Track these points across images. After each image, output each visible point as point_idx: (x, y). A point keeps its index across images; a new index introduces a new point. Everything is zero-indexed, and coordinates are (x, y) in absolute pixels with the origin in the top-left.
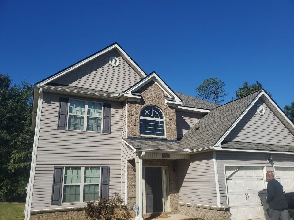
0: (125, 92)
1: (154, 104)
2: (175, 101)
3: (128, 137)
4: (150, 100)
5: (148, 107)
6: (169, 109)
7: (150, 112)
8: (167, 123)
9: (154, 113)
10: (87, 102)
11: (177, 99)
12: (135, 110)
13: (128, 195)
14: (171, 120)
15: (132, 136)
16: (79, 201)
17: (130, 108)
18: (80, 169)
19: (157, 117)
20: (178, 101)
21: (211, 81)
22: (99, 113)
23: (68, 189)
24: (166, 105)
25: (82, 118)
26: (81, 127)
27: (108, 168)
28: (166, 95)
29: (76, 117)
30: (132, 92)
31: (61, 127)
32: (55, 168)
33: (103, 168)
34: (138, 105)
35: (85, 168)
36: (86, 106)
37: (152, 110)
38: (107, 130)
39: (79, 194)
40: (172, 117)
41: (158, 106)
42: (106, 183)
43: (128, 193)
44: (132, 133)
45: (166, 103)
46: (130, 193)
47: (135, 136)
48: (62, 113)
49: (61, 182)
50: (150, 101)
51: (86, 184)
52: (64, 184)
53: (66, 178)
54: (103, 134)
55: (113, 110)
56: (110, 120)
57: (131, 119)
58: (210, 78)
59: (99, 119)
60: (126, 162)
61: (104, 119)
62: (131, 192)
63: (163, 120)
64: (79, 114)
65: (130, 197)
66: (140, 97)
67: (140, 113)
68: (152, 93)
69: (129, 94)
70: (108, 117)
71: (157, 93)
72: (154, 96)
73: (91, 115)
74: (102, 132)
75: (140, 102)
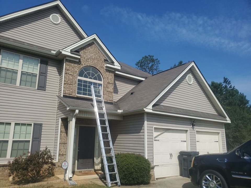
0: (64, 50)
1: (94, 66)
2: (114, 65)
3: (63, 95)
4: (89, 61)
5: (87, 68)
6: (107, 73)
7: (89, 74)
8: (105, 86)
9: (93, 75)
10: (22, 56)
11: (116, 63)
12: (72, 69)
13: (59, 152)
14: (109, 83)
15: (68, 95)
16: (6, 157)
17: (68, 67)
18: (10, 124)
19: (95, 79)
20: (117, 66)
21: (149, 58)
22: (33, 68)
24: (105, 68)
25: (17, 73)
26: (13, 80)
27: (41, 125)
28: (105, 59)
29: (8, 71)
30: (71, 51)
33: (35, 124)
34: (76, 65)
35: (15, 123)
36: (21, 61)
37: (91, 72)
38: (42, 87)
39: (7, 150)
40: (110, 81)
41: (98, 68)
42: (38, 140)
43: (60, 150)
44: (69, 92)
45: (105, 67)
46: (61, 151)
47: (71, 96)
50: (90, 63)
51: (14, 140)
54: (37, 90)
56: (46, 77)
57: (68, 78)
58: (149, 56)
59: (35, 76)
60: (60, 120)
61: (40, 75)
62: (62, 149)
63: (101, 82)
65: (61, 154)
66: (79, 57)
67: (78, 72)
68: (92, 54)
69: (67, 52)
70: (43, 74)
71: (97, 56)
72: (93, 58)
73: (26, 71)
74: (36, 88)
75: (79, 62)
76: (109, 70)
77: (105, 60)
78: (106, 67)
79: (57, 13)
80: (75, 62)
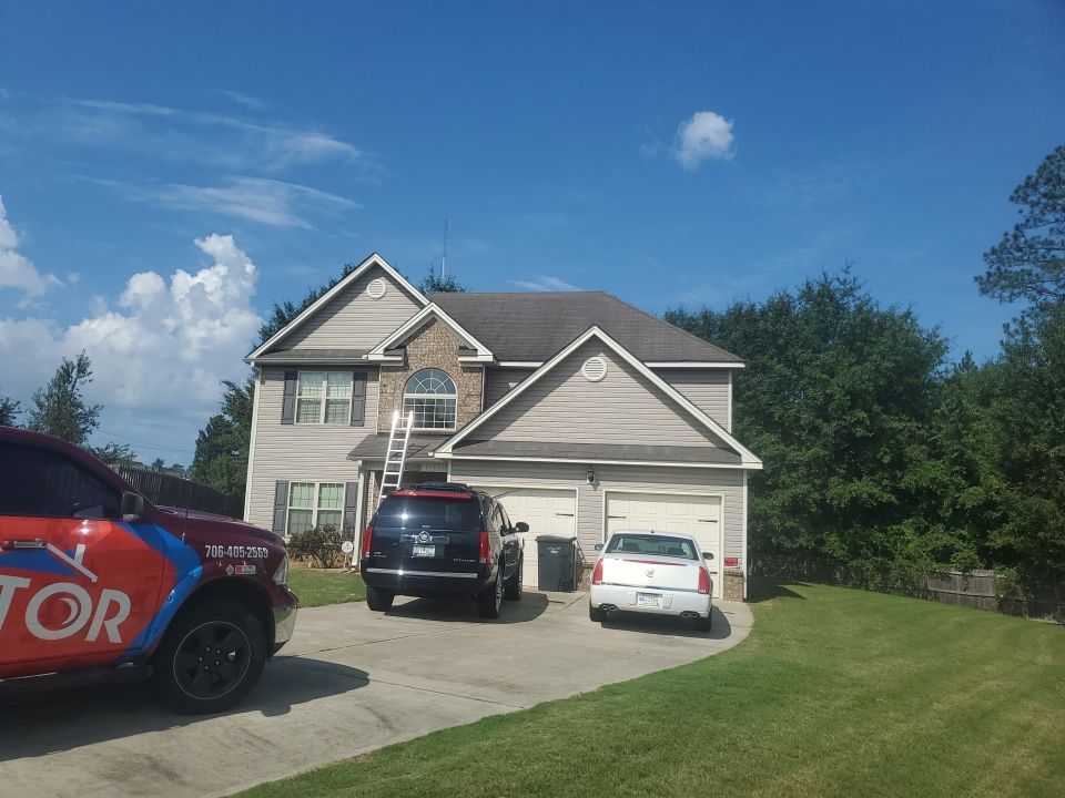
0: (370, 353)
1: (436, 366)
2: (479, 356)
4: (426, 358)
5: (423, 373)
6: (466, 375)
7: (427, 384)
8: (462, 402)
9: (436, 384)
10: (325, 373)
11: (483, 350)
12: (393, 382)
14: (469, 395)
17: (386, 380)
18: (313, 485)
19: (441, 391)
20: (485, 355)
22: (344, 390)
23: (294, 516)
24: (460, 366)
25: (319, 403)
26: (316, 414)
28: (461, 345)
29: (309, 402)
30: (384, 351)
31: (287, 419)
32: (278, 483)
33: (348, 484)
34: (399, 373)
35: (320, 484)
36: (325, 383)
37: (431, 379)
38: (358, 420)
39: (311, 524)
40: (471, 390)
41: (445, 368)
42: (352, 509)
44: (386, 425)
45: (460, 363)
48: (288, 395)
49: (285, 504)
50: (427, 362)
51: (321, 509)
52: (289, 508)
53: (291, 497)
54: (351, 427)
55: (369, 384)
56: (363, 401)
59: (347, 403)
61: (353, 401)
63: (454, 396)
64: (312, 397)
66: (402, 358)
67: (403, 386)
68: (432, 344)
69: (377, 356)
70: (359, 396)
73: (333, 396)
74: (349, 424)
75: (405, 366)
76: (469, 368)
77: (461, 348)
78: (462, 362)
79: (378, 277)
80: (396, 369)
